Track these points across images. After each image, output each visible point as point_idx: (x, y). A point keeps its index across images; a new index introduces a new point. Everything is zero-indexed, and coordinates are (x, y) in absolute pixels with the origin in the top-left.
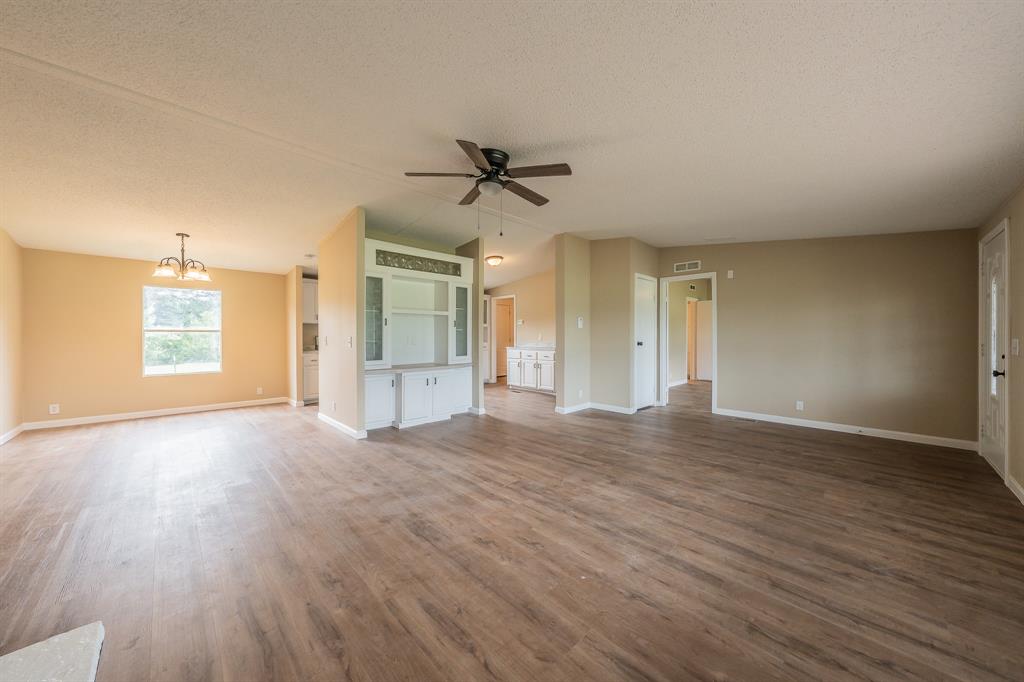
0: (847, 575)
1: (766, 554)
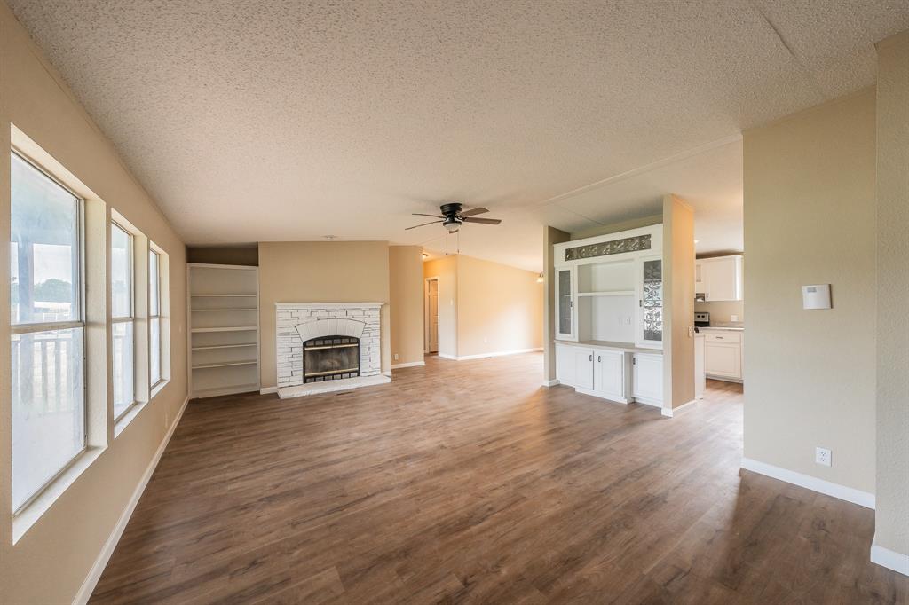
0: (277, 486)
1: (320, 469)
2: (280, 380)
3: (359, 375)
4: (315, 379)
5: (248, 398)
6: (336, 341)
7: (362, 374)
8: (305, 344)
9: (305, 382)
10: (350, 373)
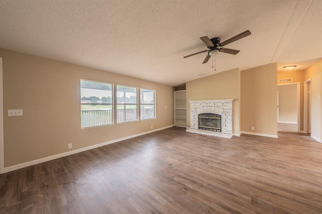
2: (191, 126)
3: (221, 131)
4: (202, 128)
5: (182, 129)
6: (214, 116)
7: (222, 132)
8: (199, 115)
9: (199, 129)
10: (216, 129)
